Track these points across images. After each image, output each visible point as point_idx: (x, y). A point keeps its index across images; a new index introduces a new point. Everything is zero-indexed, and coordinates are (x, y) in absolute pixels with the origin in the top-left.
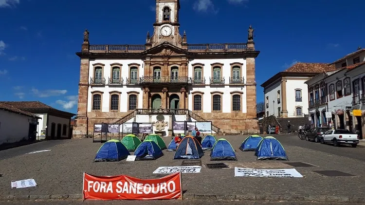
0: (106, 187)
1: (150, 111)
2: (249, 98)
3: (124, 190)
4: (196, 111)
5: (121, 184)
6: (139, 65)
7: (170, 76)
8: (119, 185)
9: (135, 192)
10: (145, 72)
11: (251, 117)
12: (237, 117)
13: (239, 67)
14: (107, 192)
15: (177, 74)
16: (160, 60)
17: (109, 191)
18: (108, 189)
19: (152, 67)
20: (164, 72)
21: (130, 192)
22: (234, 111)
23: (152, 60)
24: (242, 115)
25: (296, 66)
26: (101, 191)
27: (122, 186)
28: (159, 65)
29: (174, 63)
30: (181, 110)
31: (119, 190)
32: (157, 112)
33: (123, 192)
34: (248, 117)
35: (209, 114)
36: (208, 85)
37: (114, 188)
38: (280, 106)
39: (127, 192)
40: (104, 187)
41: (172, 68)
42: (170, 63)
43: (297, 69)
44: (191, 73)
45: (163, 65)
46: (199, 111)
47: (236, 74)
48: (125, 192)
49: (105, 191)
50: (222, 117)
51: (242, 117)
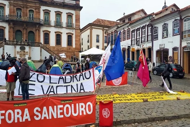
0: (22, 116)
1: (15, 43)
2: (77, 38)
3: (44, 116)
4: (45, 45)
5: (39, 110)
6: (5, 5)
7: (28, 17)
8: (37, 111)
9: (55, 117)
10: (10, 12)
11: (77, 50)
12: (70, 50)
13: (71, 16)
14: (24, 120)
15: (33, 16)
16: (21, 3)
17: (27, 120)
18: (25, 118)
19: (15, 8)
20: (24, 13)
21: (50, 118)
22: (69, 46)
23: (15, 2)
24: (73, 49)
25: (97, 21)
26: (16, 121)
27: (41, 112)
28: (20, 8)
29: (31, 7)
30: (36, 43)
31: (37, 116)
32: (20, 44)
33: (43, 118)
34: (76, 50)
35: (53, 47)
36: (53, 26)
37: (32, 115)
38: (89, 44)
39: (48, 118)
40: (19, 116)
41: (30, 11)
42: (28, 7)
43: (97, 22)
44: (42, 17)
45: (23, 7)
46: (48, 45)
47: (70, 21)
48: (45, 118)
49: (21, 121)
50: (62, 50)
51: (73, 50)
